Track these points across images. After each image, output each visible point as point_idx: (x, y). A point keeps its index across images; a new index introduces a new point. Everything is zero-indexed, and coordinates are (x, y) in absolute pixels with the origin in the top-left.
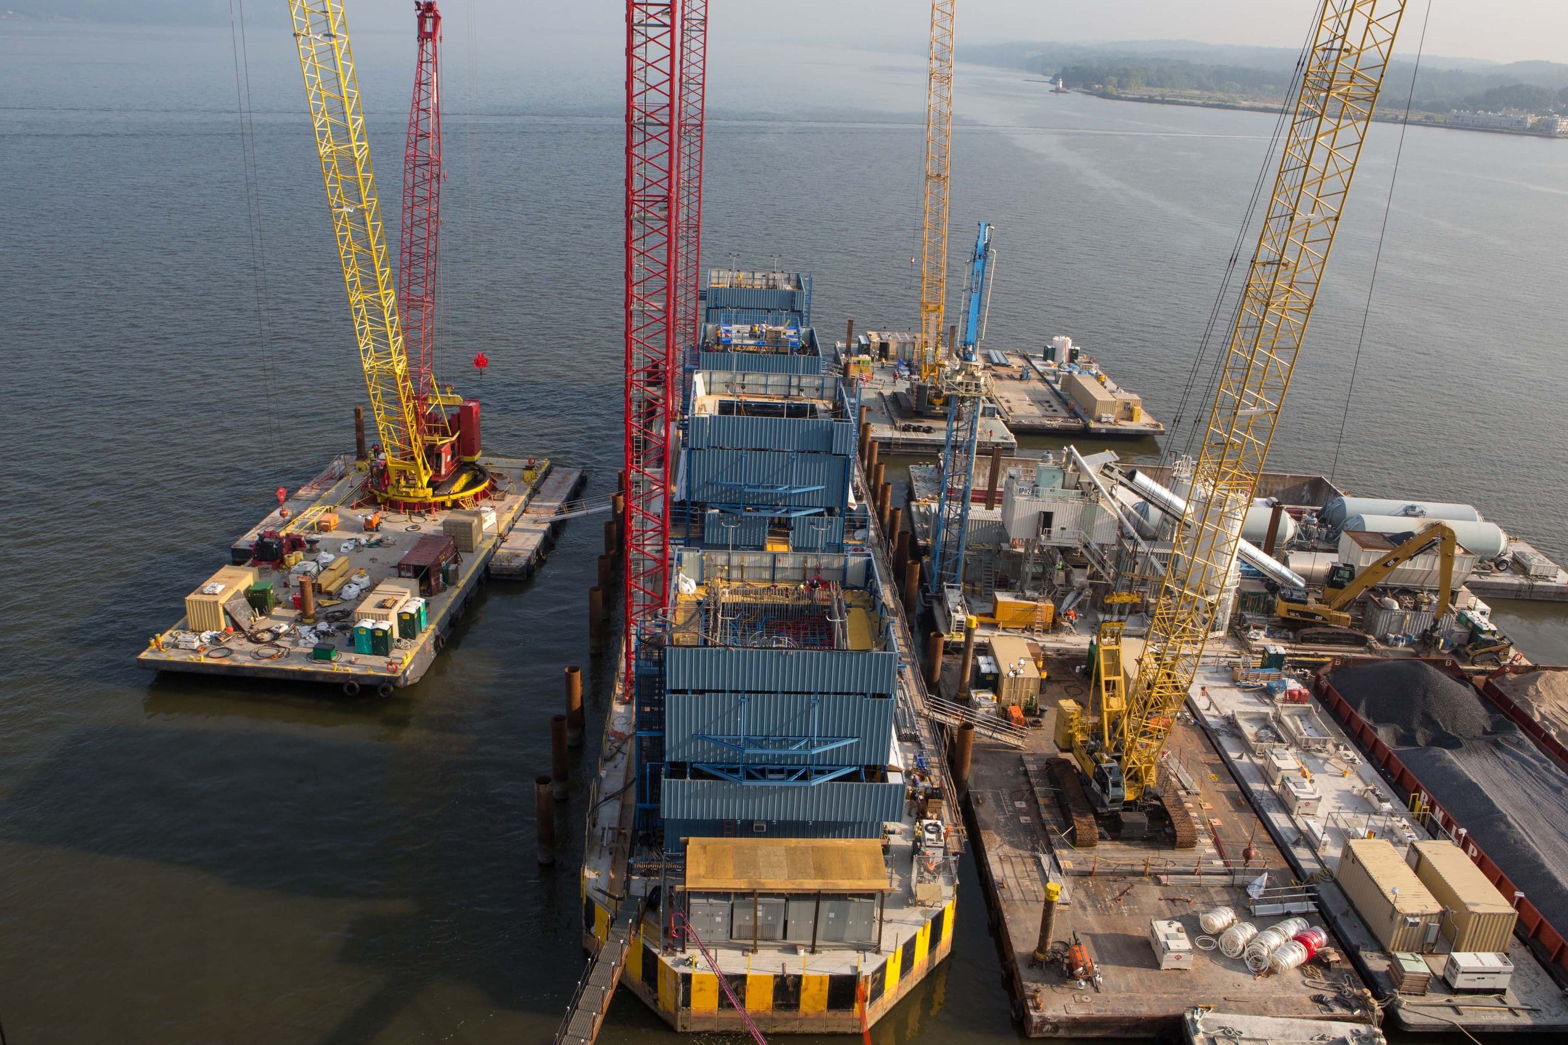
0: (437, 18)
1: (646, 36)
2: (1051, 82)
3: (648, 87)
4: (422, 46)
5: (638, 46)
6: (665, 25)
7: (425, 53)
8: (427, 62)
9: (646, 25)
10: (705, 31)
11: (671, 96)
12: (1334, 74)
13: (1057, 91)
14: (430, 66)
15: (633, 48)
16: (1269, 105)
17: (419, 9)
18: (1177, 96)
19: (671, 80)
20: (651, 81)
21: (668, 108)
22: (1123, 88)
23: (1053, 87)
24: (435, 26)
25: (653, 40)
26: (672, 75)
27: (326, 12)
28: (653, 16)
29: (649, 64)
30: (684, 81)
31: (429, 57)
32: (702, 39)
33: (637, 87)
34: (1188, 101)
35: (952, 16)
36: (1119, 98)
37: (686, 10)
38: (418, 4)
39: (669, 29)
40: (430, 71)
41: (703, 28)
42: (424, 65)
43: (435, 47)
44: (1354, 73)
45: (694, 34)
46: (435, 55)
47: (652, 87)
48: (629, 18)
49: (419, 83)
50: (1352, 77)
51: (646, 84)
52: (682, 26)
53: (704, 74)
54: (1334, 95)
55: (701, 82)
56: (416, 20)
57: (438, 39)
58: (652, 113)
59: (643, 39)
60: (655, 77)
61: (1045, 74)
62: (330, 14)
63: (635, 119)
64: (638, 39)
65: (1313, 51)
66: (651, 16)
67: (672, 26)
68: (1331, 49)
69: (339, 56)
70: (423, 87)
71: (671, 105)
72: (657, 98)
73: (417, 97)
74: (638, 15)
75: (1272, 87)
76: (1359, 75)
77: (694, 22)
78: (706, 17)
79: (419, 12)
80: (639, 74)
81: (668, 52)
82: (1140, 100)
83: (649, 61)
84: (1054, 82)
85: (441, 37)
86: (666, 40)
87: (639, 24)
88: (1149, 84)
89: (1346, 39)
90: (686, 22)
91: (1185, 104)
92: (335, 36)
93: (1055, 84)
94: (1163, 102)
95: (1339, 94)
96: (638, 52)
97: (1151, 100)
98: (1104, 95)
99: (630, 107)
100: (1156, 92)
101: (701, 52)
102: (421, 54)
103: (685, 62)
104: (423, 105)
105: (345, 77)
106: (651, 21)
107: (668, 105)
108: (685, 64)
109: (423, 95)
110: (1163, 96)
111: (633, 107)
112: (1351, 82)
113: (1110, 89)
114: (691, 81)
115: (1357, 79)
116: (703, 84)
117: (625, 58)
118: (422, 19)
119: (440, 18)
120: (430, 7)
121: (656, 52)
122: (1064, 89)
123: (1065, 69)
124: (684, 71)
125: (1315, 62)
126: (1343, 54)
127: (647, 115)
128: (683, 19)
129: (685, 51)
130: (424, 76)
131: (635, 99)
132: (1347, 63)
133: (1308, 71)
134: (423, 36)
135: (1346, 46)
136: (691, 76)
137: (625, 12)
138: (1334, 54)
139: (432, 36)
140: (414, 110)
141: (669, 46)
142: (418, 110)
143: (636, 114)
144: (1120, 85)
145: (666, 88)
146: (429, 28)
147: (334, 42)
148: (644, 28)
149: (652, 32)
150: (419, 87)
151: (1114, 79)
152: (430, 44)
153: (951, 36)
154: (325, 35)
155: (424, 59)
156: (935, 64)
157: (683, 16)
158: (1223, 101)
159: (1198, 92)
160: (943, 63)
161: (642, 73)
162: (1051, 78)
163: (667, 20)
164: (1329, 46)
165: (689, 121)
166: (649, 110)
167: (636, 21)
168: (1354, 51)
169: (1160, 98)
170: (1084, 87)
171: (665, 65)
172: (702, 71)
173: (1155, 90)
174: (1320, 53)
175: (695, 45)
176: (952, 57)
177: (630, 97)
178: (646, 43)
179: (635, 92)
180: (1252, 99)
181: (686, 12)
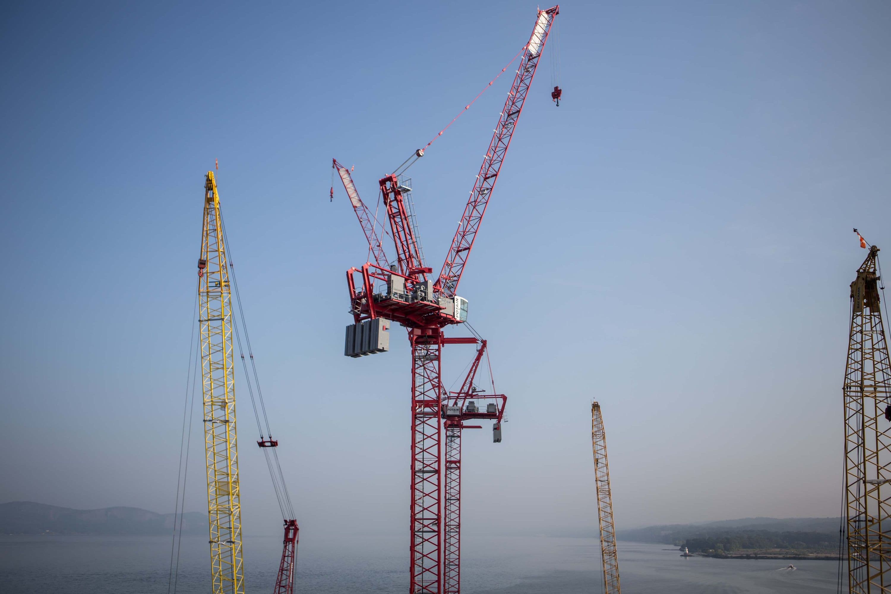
0: (296, 530)
1: (423, 538)
2: (680, 550)
3: (424, 570)
4: (285, 547)
5: (418, 545)
6: (434, 531)
7: (287, 551)
8: (288, 556)
9: (423, 532)
10: (459, 532)
11: (439, 575)
12: (867, 536)
13: (685, 555)
14: (290, 558)
15: (415, 546)
16: (829, 555)
17: (286, 524)
18: (765, 554)
19: (439, 565)
20: (426, 566)
21: (436, 583)
22: (728, 550)
23: (683, 553)
24: (295, 534)
25: (427, 540)
26: (439, 562)
27: (230, 528)
28: (427, 526)
29: (425, 556)
30: (447, 563)
31: (290, 553)
32: (457, 537)
33: (417, 570)
34: (773, 556)
35: (611, 514)
36: (726, 557)
37: (447, 520)
38: (286, 521)
39: (437, 533)
40: (289, 562)
41: (458, 530)
42: (286, 558)
43: (293, 547)
44: (880, 535)
45: (452, 534)
46: (293, 552)
47: (427, 570)
48: (412, 528)
49: (282, 570)
50: (880, 538)
51: (423, 568)
52: (445, 530)
53: (459, 559)
54: (871, 550)
55: (457, 563)
56: (284, 531)
57: (296, 542)
58: (427, 586)
59: (421, 540)
60: (428, 563)
61: (676, 545)
62: (232, 529)
63: (416, 590)
64: (418, 540)
65: (848, 523)
66: (425, 526)
67: (439, 532)
68: (859, 521)
69: (234, 554)
70: (284, 572)
71: (439, 581)
72: (430, 577)
73: (280, 577)
74: (417, 526)
75: (826, 543)
76: (883, 536)
77: (452, 527)
78: (459, 524)
79: (286, 526)
80: (419, 562)
81: (436, 548)
82: (741, 557)
83: (425, 554)
84: (682, 549)
85: (298, 541)
86: (435, 540)
87: (418, 531)
88: (744, 546)
89: (868, 514)
90: (447, 527)
91: (772, 558)
92: (234, 543)
93: (683, 551)
94: (756, 558)
95: (874, 549)
96: (418, 548)
97: (748, 557)
98: (716, 556)
99: (413, 583)
100: (750, 552)
101: (457, 545)
102: (284, 552)
103: (447, 551)
104: (283, 583)
105: (237, 567)
106: (426, 529)
107: (436, 581)
108: (447, 552)
109: (284, 577)
110: (755, 554)
111: (415, 583)
112: (880, 541)
113: (720, 551)
114: (451, 563)
115: (883, 539)
116: (459, 565)
117: (410, 552)
118: (287, 531)
119: (298, 529)
120: (292, 523)
121: (428, 548)
122: (690, 554)
123: (688, 541)
124: (447, 557)
125: (851, 529)
126: (869, 523)
127: (423, 588)
128: (445, 525)
129: (447, 545)
130: (285, 565)
131: (416, 578)
132: (873, 529)
133: (848, 536)
134: (287, 540)
135: (869, 518)
136: (451, 560)
137: (410, 524)
138: (863, 524)
139: (292, 540)
140: (277, 586)
141: (437, 544)
142: (280, 586)
143: (417, 587)
144: (726, 549)
145: (435, 570)
146: (291, 536)
147: (233, 546)
148: (421, 533)
149: (426, 536)
150: (282, 572)
151: (721, 545)
152: (291, 545)
153: (612, 526)
154: (228, 542)
155: (287, 555)
156: (605, 544)
157: (445, 523)
158: (796, 554)
159: (778, 550)
160: (609, 544)
161: (420, 561)
162: (680, 547)
163: (435, 528)
164: (857, 519)
165: (450, 590)
166: (425, 584)
167: (416, 529)
168: (875, 521)
169: (754, 556)
170: (702, 552)
171: (435, 556)
172: (458, 557)
173: (749, 550)
174: (853, 524)
175: (453, 541)
176: (615, 540)
177: (413, 577)
178: (422, 542)
179: (416, 574)
180: (815, 552)
181: (447, 521)
